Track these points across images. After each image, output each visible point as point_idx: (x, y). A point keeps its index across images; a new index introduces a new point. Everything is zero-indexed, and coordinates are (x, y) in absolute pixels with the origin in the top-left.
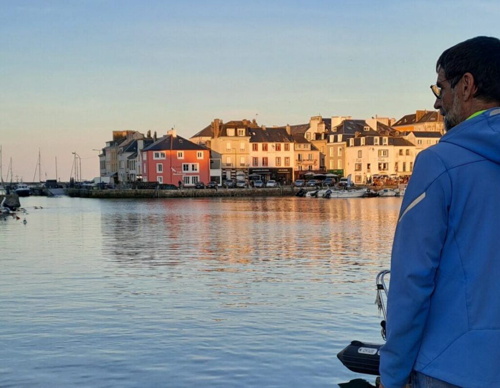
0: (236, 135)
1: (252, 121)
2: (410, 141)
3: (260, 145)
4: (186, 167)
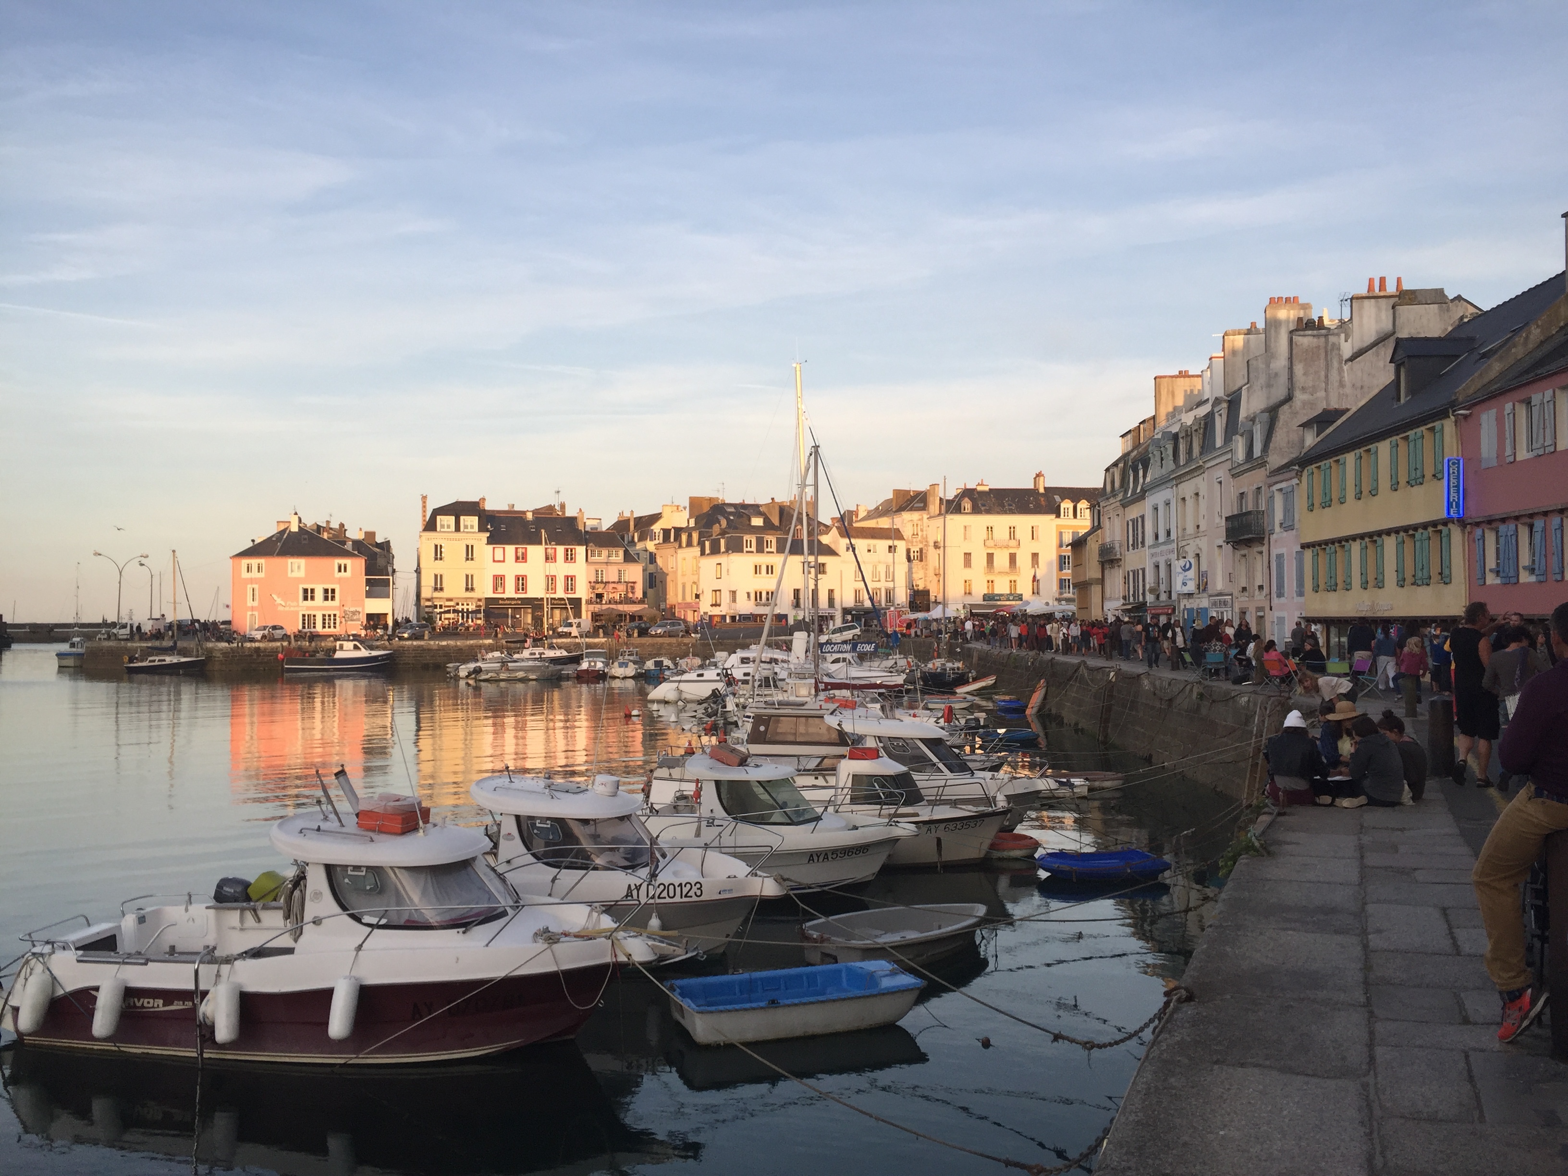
0: (457, 529)
2: (833, 546)
3: (510, 549)
4: (308, 595)
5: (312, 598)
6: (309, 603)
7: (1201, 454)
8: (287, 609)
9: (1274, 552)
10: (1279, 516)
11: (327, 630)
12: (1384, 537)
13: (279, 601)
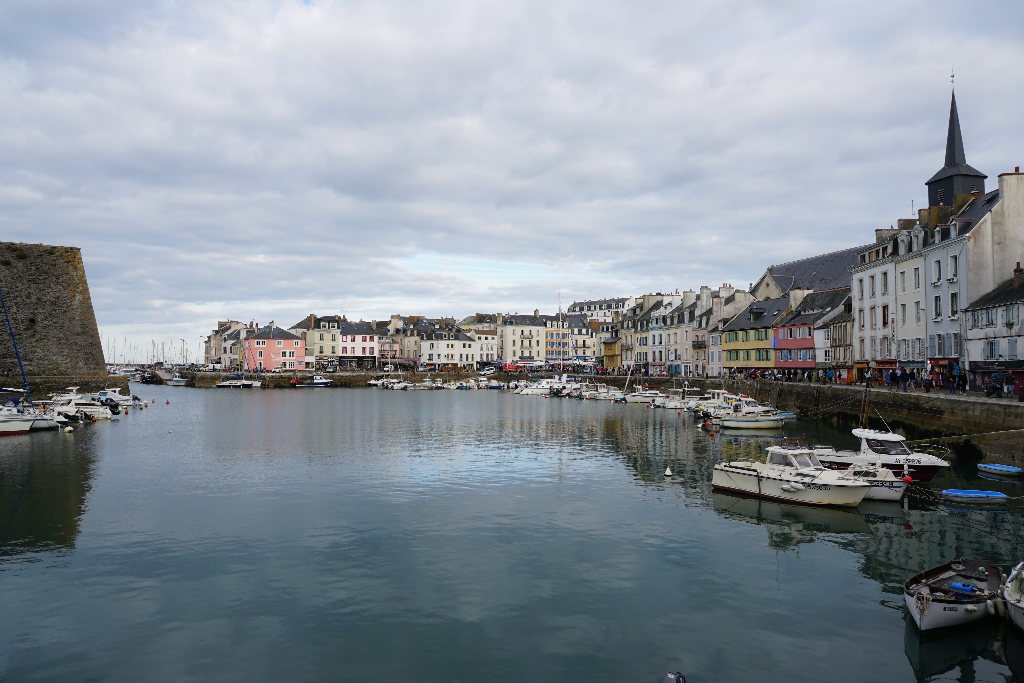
0: (329, 328)
1: (342, 317)
2: (472, 337)
3: (349, 337)
4: (284, 354)
5: (285, 356)
6: (284, 357)
7: (678, 323)
8: (276, 360)
9: (710, 351)
10: (711, 343)
11: (290, 368)
12: (751, 351)
13: (273, 356)
